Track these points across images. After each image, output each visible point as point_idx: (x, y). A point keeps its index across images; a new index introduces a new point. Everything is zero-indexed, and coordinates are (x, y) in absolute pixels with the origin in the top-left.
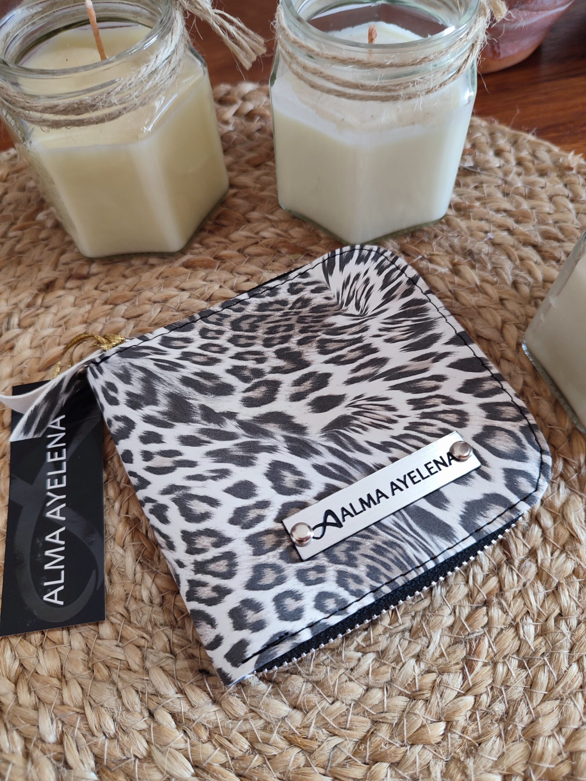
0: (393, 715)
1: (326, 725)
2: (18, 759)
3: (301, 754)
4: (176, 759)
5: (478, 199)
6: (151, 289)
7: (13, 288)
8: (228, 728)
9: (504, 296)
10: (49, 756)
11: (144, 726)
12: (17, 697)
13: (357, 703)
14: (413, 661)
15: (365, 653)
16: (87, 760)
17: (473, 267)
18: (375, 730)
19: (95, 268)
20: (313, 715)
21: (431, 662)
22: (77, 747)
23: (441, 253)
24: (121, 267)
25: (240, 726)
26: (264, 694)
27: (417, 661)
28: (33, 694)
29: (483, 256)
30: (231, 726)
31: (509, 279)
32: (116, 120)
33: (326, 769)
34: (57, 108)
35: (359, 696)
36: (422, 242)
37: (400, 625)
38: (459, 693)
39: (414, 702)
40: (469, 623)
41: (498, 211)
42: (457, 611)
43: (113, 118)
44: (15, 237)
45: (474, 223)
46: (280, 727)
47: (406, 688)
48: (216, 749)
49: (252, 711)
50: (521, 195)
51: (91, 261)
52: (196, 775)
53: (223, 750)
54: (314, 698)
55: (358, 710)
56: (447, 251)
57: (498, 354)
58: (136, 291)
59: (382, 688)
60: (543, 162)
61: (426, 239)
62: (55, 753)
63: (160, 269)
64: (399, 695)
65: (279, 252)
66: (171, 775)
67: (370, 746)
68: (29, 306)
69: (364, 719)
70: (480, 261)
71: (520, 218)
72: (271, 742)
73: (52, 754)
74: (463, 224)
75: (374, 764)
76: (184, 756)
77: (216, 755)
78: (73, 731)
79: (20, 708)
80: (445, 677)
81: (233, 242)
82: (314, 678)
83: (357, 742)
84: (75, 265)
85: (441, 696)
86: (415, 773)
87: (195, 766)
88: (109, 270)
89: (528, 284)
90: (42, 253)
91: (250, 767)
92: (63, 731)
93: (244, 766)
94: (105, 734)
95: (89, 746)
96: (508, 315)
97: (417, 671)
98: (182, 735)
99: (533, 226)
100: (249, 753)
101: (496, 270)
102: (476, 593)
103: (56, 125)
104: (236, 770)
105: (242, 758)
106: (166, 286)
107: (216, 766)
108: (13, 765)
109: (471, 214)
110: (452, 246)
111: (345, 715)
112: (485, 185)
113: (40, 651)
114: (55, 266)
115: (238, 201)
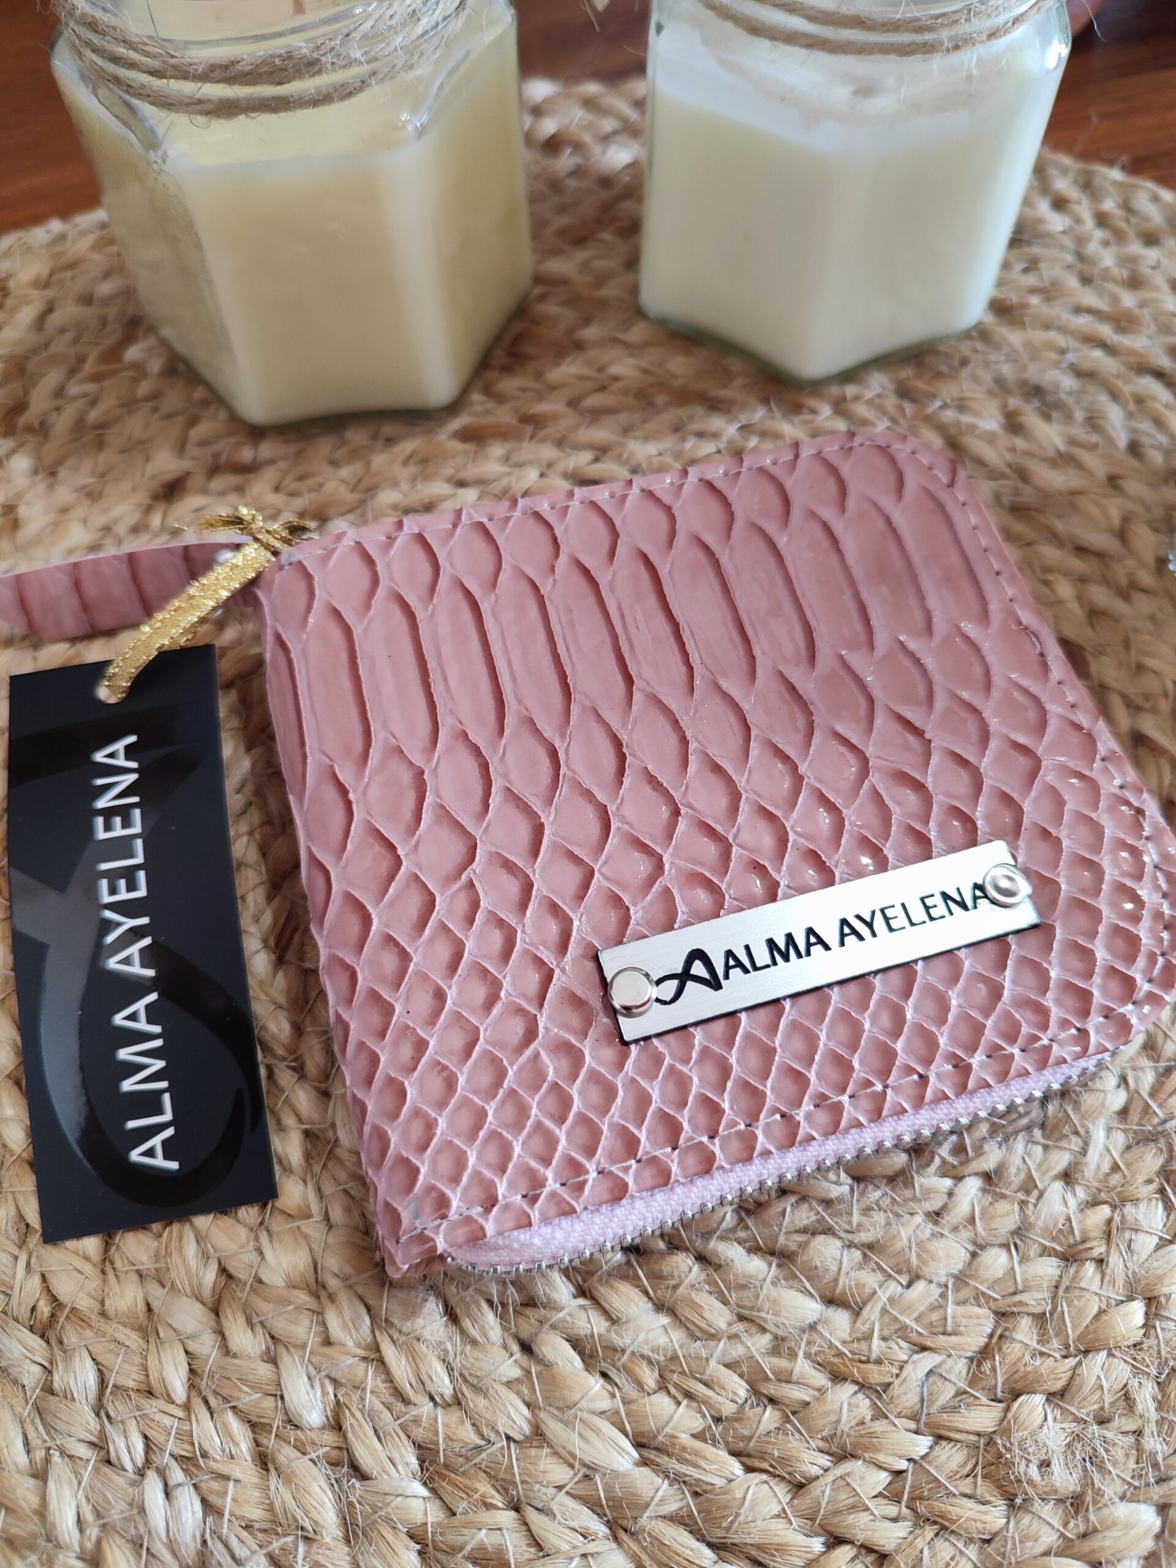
0: (1039, 1296)
1: (903, 1332)
2: (245, 1470)
3: (860, 1396)
4: (597, 1432)
5: (1033, 290)
6: (395, 484)
7: (93, 495)
8: (699, 1358)
9: (1117, 470)
10: (313, 1456)
11: (516, 1373)
12: (224, 1338)
13: (961, 1279)
14: (1058, 1185)
15: (959, 1179)
16: (401, 1455)
17: (1047, 417)
18: (1006, 1329)
19: (266, 449)
20: (872, 1313)
21: (1096, 1184)
22: (375, 1431)
23: (978, 395)
24: (324, 446)
25: (724, 1350)
26: (765, 1280)
27: (1067, 1183)
28: (259, 1329)
29: (1063, 396)
30: (704, 1353)
31: (1122, 439)
32: (353, 100)
33: (918, 1421)
34: (239, 67)
35: (961, 1266)
36: (939, 375)
37: (1021, 1116)
38: (1161, 1238)
39: (1075, 1265)
40: (1159, 1101)
41: (1079, 310)
42: (1131, 1081)
43: (350, 95)
44: (85, 396)
45: (1038, 336)
46: (809, 1343)
47: (1054, 1239)
48: (679, 1403)
49: (742, 1318)
50: (1115, 281)
51: (256, 433)
52: (644, 1462)
53: (694, 1405)
54: (870, 1279)
55: (965, 1293)
56: (990, 392)
57: (1123, 581)
58: (366, 489)
59: (1006, 1246)
60: (1146, 219)
61: (945, 369)
62: (328, 1449)
63: (408, 446)
64: (1041, 1256)
65: (651, 404)
66: (588, 1467)
67: (1000, 1363)
68: (135, 530)
69: (977, 1309)
70: (1059, 405)
71: (1123, 324)
72: (794, 1378)
73: (321, 1451)
74: (1015, 338)
75: (1014, 1400)
76: (613, 1424)
77: (682, 1416)
78: (363, 1399)
79: (236, 1361)
80: (1129, 1209)
81: (553, 388)
82: (864, 1237)
83: (971, 1359)
84: (224, 446)
85: (1129, 1246)
86: (1102, 1409)
87: (639, 1445)
88: (299, 454)
89: (1159, 447)
90: (147, 426)
91: (759, 1432)
92: (338, 1402)
93: (746, 1432)
94: (432, 1399)
95: (400, 1425)
96: (1129, 505)
97: (1072, 1203)
98: (601, 1381)
99: (1150, 338)
100: (752, 1407)
101: (1093, 422)
102: (1160, 1039)
103: (227, 109)
104: (727, 1443)
105: (739, 1417)
106: (427, 478)
107: (685, 1439)
108: (237, 1481)
109: (1025, 319)
110: (999, 381)
111: (939, 1306)
112: (1042, 266)
113: (264, 1237)
114: (181, 448)
115: (550, 308)
